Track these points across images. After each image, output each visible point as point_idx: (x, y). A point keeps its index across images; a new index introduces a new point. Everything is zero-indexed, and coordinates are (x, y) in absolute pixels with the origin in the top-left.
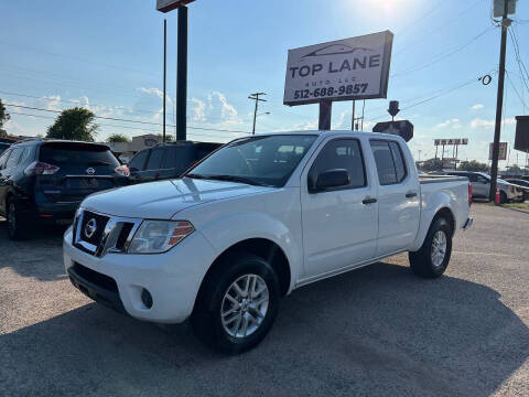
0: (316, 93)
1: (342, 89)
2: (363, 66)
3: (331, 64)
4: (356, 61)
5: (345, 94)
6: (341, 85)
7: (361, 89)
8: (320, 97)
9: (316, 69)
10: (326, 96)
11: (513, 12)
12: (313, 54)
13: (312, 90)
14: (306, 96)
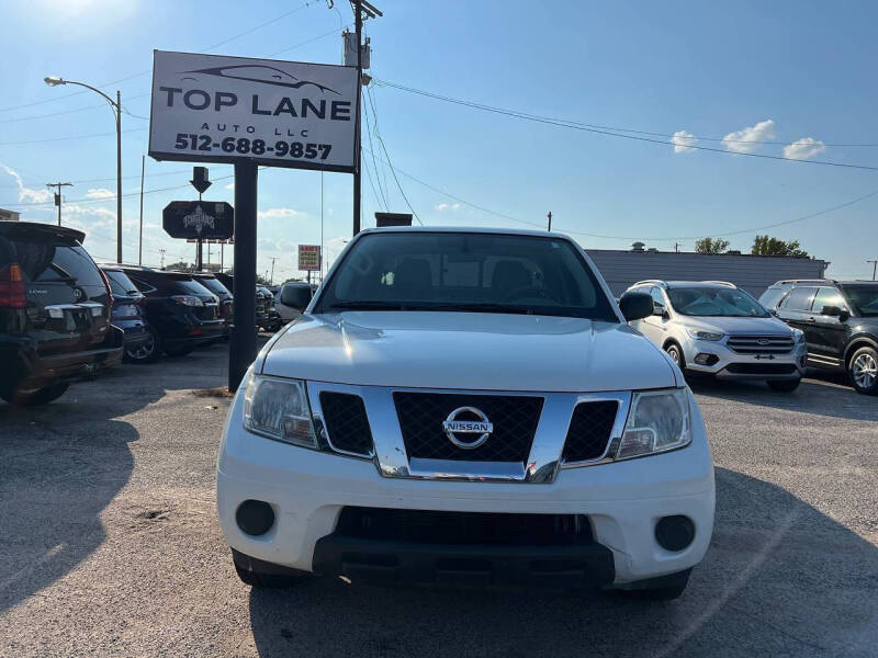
0: (226, 144)
1: (282, 147)
2: (321, 115)
3: (255, 98)
4: (306, 103)
5: (288, 157)
6: (279, 139)
7: (320, 153)
8: (235, 153)
9: (224, 100)
10: (250, 154)
11: (368, 67)
12: (216, 72)
13: (217, 138)
14: (203, 147)
